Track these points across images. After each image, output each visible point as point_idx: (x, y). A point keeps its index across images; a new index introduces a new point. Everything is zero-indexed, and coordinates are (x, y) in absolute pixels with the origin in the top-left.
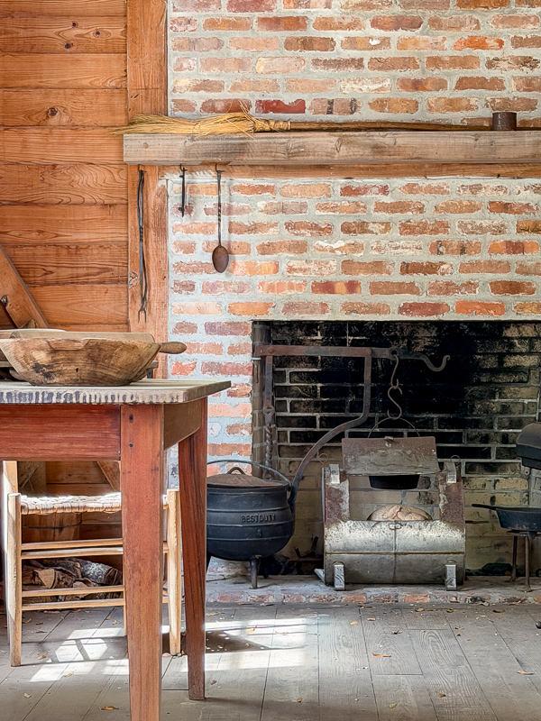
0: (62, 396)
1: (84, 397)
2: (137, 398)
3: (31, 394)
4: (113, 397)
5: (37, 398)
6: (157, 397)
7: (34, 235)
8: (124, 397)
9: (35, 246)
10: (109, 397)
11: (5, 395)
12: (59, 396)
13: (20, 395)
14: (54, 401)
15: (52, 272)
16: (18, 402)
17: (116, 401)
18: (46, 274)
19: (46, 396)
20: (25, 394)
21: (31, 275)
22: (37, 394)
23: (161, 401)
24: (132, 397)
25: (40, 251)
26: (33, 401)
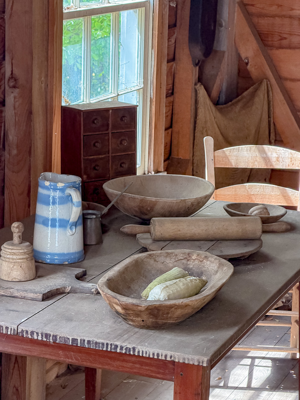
0: (124, 349)
1: (139, 352)
2: (175, 358)
3: (103, 344)
4: (158, 355)
5: (107, 347)
6: (188, 359)
7: (274, 8)
8: (166, 356)
9: (274, 16)
10: (156, 354)
11: (86, 342)
12: (122, 348)
13: (96, 343)
14: (118, 351)
15: (285, 38)
16: (94, 348)
17: (160, 358)
18: (281, 40)
19: (113, 347)
20: (99, 343)
21: (270, 39)
22: (107, 344)
23: (191, 363)
24: (171, 357)
25: (278, 21)
26: (105, 349)
